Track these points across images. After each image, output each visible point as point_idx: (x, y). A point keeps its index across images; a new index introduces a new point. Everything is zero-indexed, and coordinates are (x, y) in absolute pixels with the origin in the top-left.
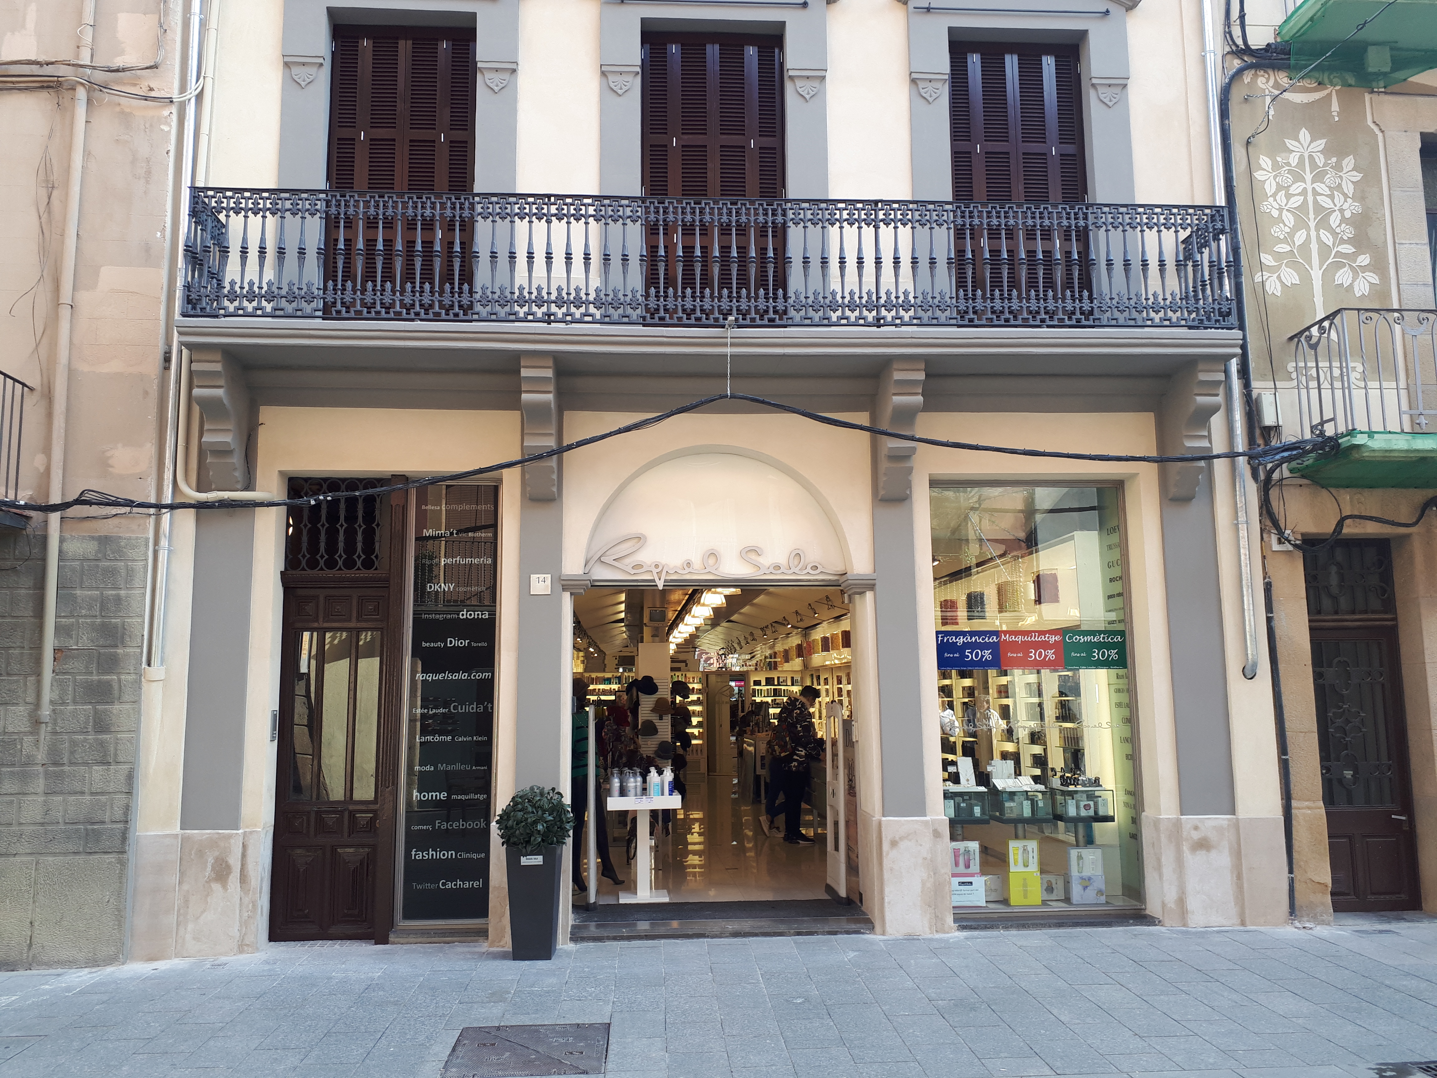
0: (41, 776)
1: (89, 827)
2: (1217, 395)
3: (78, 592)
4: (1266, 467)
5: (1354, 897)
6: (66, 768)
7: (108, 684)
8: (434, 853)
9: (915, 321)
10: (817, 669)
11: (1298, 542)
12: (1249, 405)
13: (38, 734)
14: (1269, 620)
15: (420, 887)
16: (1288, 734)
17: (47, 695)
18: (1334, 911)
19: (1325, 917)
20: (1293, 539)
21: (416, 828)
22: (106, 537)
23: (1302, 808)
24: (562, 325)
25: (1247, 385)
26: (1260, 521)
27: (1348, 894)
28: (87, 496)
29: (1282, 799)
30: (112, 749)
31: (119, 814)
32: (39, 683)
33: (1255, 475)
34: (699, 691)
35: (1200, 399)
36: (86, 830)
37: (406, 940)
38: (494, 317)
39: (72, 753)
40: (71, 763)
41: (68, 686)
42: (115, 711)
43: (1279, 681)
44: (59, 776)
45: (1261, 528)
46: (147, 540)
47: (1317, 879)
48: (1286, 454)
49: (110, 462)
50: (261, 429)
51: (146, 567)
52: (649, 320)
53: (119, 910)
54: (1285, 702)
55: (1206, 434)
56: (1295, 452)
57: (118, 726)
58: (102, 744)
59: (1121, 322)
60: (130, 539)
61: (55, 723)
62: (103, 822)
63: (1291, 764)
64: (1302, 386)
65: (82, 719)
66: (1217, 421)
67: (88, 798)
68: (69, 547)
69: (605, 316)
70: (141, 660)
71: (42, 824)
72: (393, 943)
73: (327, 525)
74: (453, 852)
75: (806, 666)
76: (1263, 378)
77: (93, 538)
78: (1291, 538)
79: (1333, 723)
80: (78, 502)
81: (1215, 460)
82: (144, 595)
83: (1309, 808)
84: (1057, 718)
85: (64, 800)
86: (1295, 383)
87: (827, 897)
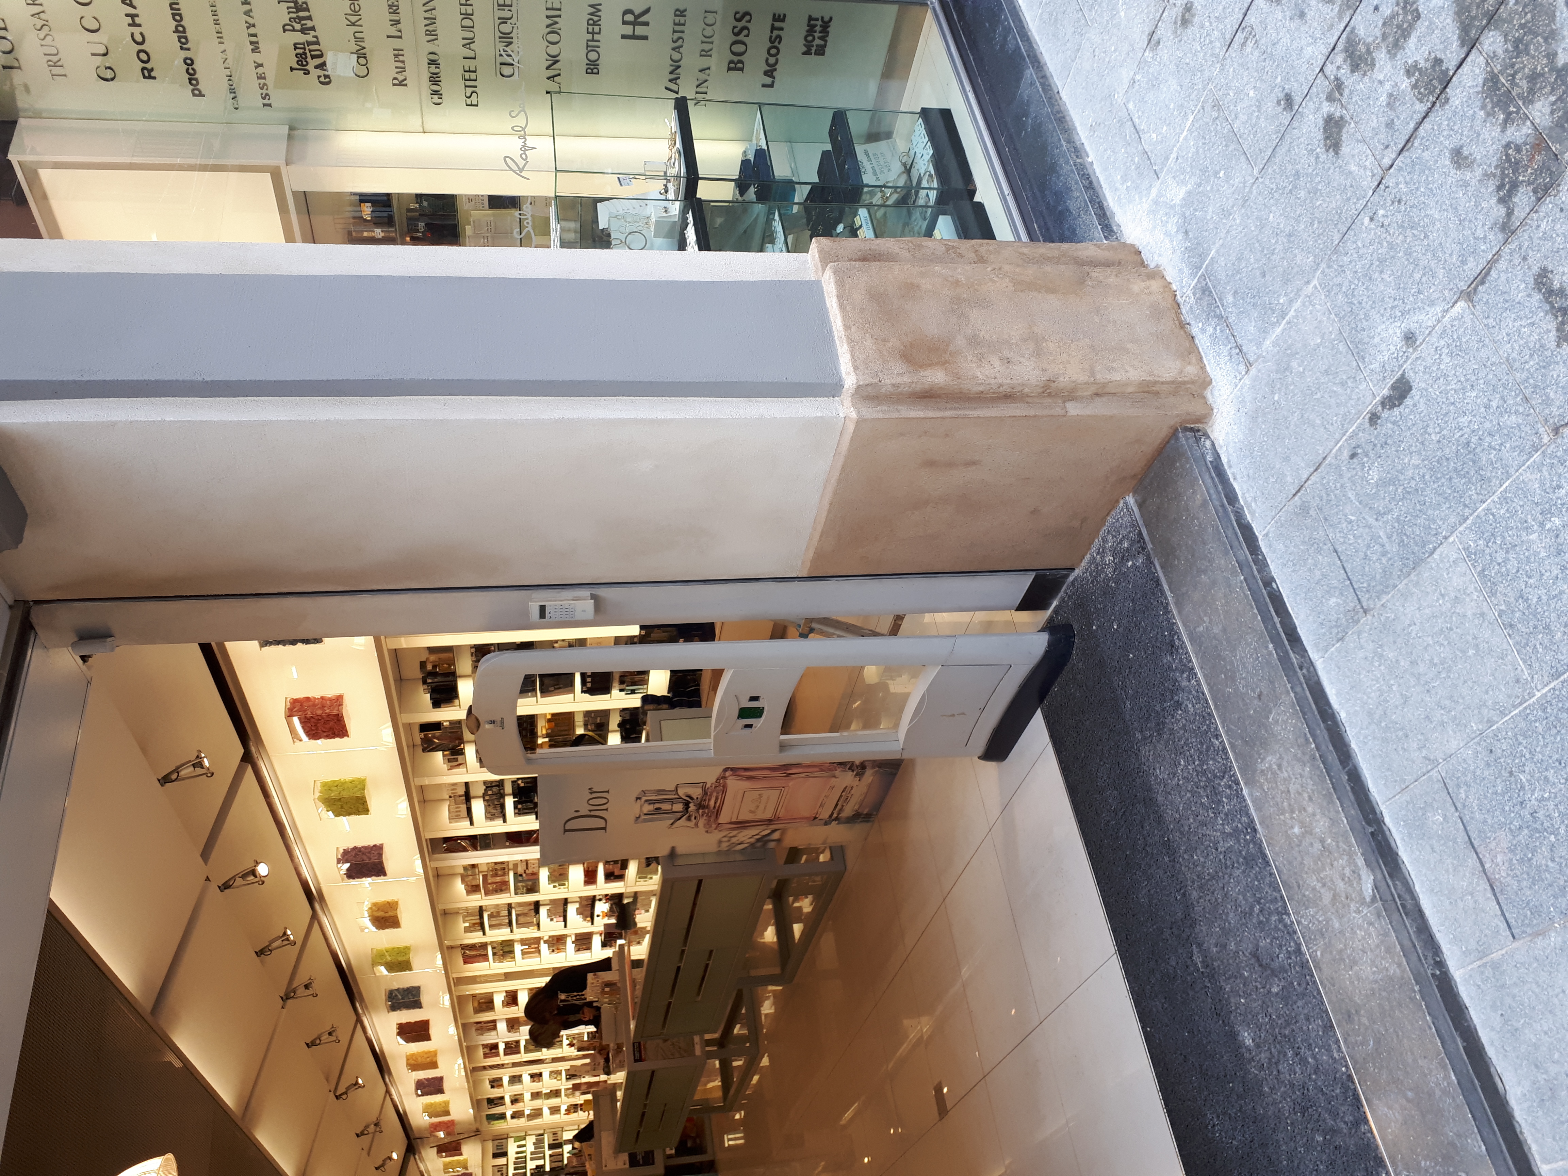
87: (1037, 725)
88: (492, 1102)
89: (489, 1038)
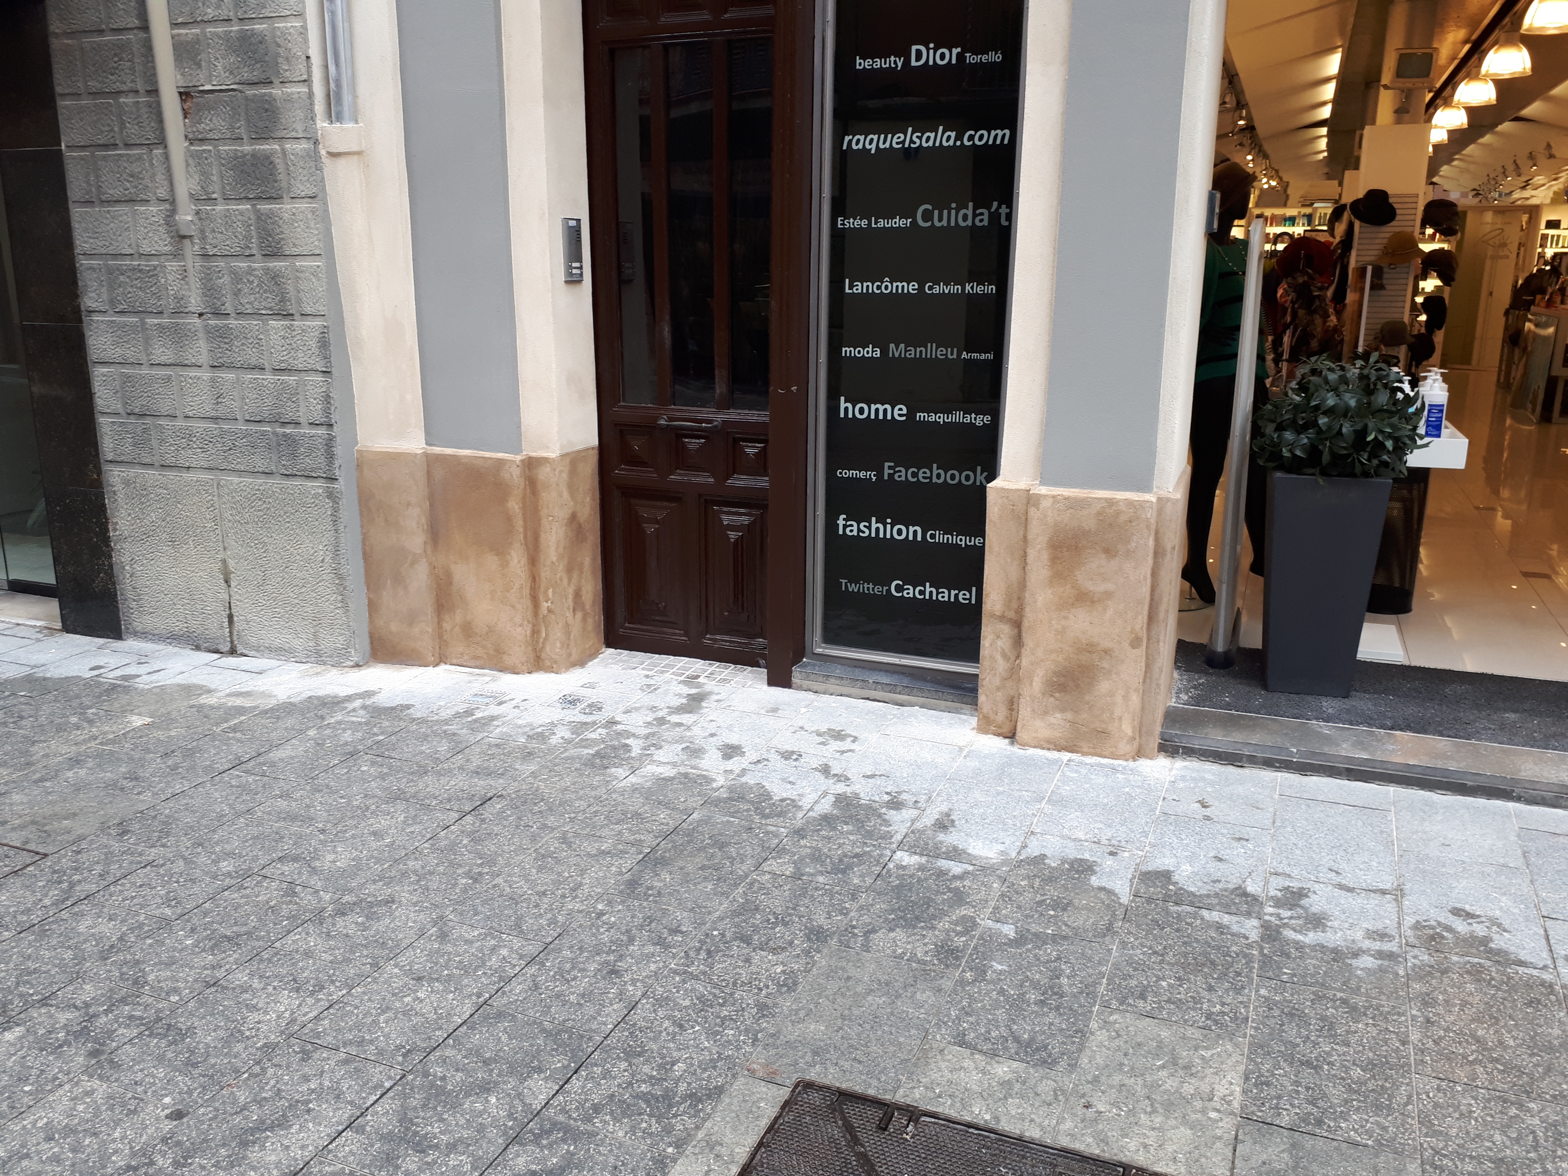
0: (201, 335)
1: (280, 430)
6: (233, 322)
7: (270, 161)
8: (881, 526)
13: (183, 257)
15: (853, 588)
17: (183, 182)
21: (847, 474)
30: (291, 289)
31: (317, 412)
32: (167, 161)
36: (275, 434)
37: (822, 687)
39: (236, 294)
40: (238, 314)
41: (211, 166)
42: (286, 216)
44: (225, 337)
53: (341, 577)
57: (294, 245)
58: (275, 277)
62: (297, 424)
65: (241, 230)
67: (271, 377)
70: (312, 110)
71: (215, 419)
72: (800, 691)
74: (920, 530)
85: (238, 379)
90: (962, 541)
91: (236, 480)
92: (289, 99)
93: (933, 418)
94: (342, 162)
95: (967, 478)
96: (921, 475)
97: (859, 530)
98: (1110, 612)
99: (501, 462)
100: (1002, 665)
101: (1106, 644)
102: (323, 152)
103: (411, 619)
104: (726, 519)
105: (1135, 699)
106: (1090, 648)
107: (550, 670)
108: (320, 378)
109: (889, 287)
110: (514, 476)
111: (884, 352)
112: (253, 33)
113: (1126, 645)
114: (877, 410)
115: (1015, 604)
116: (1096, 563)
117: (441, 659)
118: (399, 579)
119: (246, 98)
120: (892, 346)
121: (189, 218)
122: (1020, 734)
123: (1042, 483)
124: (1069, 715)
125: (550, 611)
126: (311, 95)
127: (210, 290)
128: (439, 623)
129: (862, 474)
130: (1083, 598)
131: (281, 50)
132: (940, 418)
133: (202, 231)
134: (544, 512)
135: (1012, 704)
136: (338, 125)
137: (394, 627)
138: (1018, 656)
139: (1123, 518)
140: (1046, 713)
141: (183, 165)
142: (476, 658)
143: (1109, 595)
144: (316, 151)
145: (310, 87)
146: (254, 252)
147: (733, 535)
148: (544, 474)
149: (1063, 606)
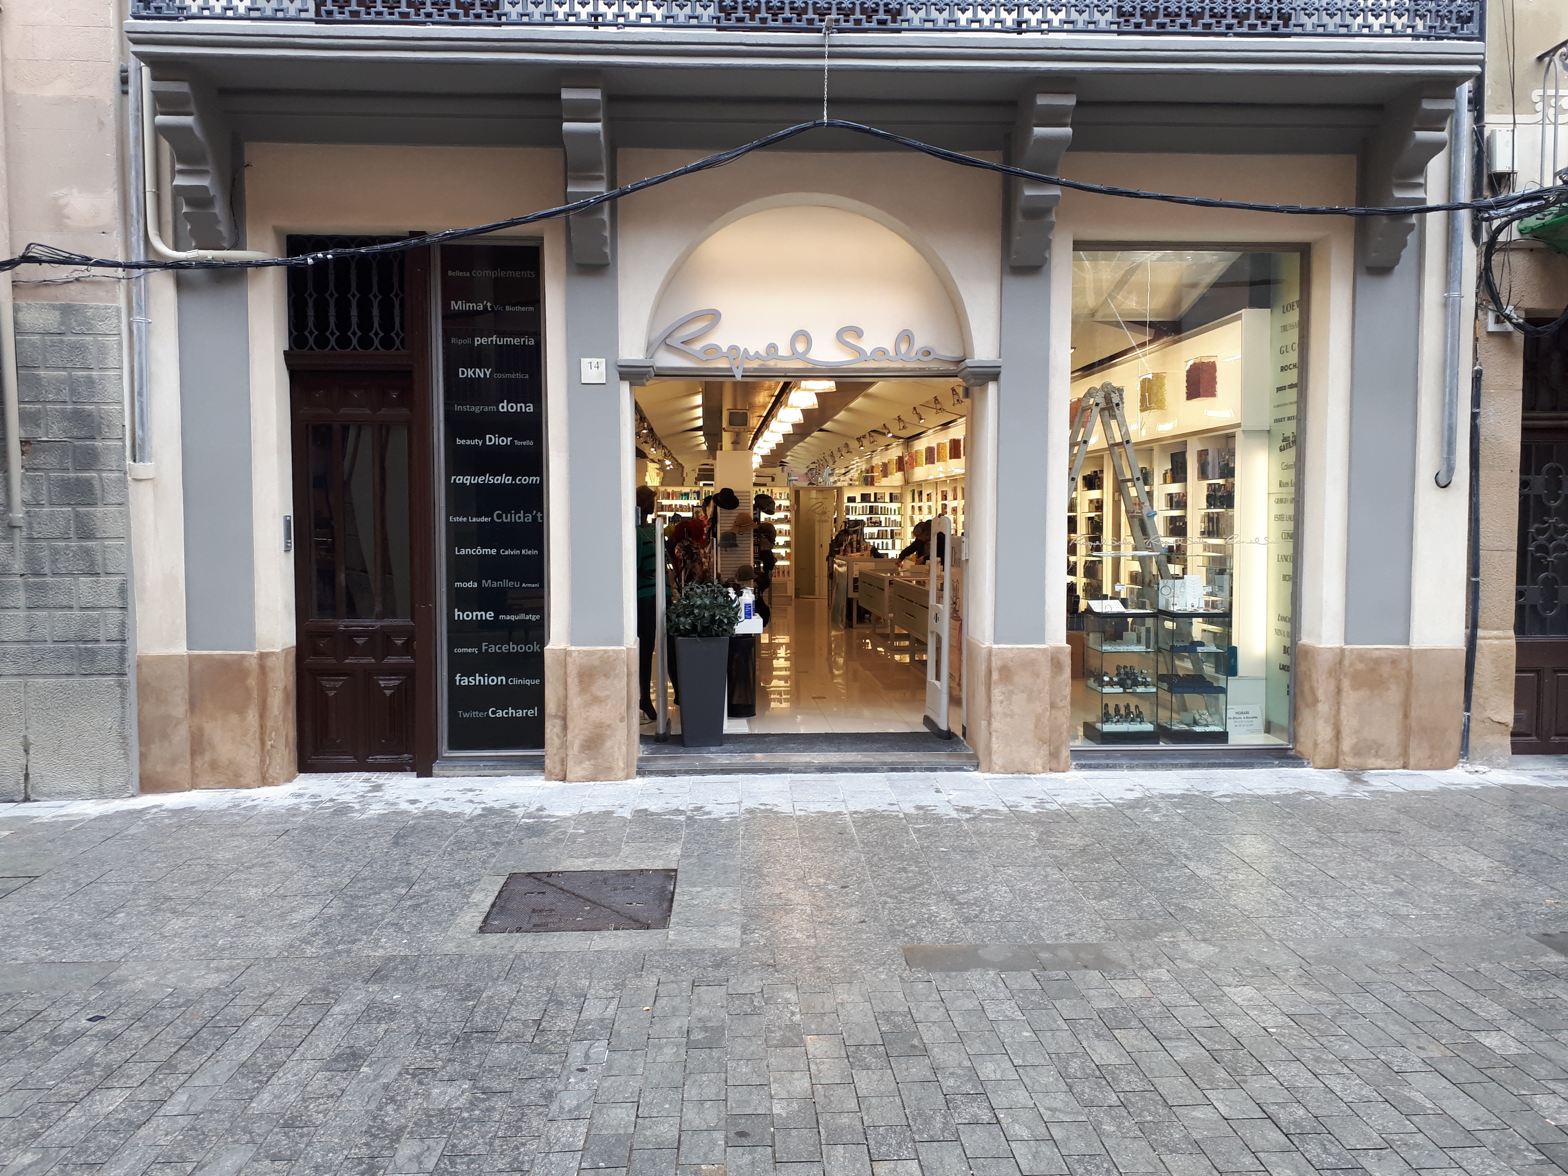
0: (21, 588)
1: (82, 646)
2: (1442, 130)
3: (42, 373)
4: (1491, 225)
5: (1534, 738)
6: (49, 579)
7: (88, 483)
8: (482, 678)
9: (1066, 26)
10: (920, 484)
11: (1521, 321)
12: (1479, 145)
13: (12, 539)
14: (1474, 416)
15: (466, 715)
16: (1482, 553)
17: (18, 494)
18: (1513, 753)
19: (1501, 760)
20: (1515, 316)
21: (460, 650)
22: (70, 306)
23: (1489, 638)
24: (613, 29)
25: (1479, 118)
26: (1477, 294)
27: (1529, 735)
28: (35, 252)
29: (1467, 627)
30: (99, 558)
31: (114, 633)
32: (7, 481)
33: (1476, 237)
34: (787, 509)
35: (1421, 135)
36: (79, 649)
37: (452, 773)
38: (525, 19)
39: (54, 562)
40: (55, 574)
41: (41, 484)
42: (99, 515)
43: (1478, 489)
44: (42, 588)
45: (1476, 303)
46: (118, 310)
47: (1497, 718)
48: (1523, 206)
49: (65, 211)
50: (247, 172)
51: (120, 344)
52: (724, 23)
53: (125, 738)
54: (1482, 515)
55: (1422, 181)
56: (1535, 204)
57: (104, 532)
58: (87, 552)
59: (1331, 29)
60: (97, 308)
61: (30, 527)
62: (97, 641)
63: (1481, 588)
64: (1547, 121)
65: (62, 522)
66: (1436, 166)
67: (78, 613)
68: (24, 317)
69: (667, 17)
70: (124, 455)
72: (438, 776)
73: (336, 295)
74: (504, 678)
75: (907, 482)
76: (1499, 109)
77: (54, 307)
78: (1514, 315)
79: (1534, 540)
80: (26, 259)
81: (1429, 215)
82: (121, 378)
83: (1497, 638)
84: (1203, 533)
85: (50, 615)
86: (1539, 116)
87: (925, 730)
88: (921, 493)
89: (950, 496)
90: (528, 682)
91: (42, 681)
92: (107, 448)
93: (508, 618)
94: (142, 484)
95: (529, 648)
96: (503, 648)
97: (469, 682)
98: (609, 705)
99: (243, 657)
100: (557, 742)
101: (609, 722)
102: (129, 478)
103: (173, 762)
104: (382, 683)
105: (624, 748)
106: (600, 725)
107: (272, 784)
108: (118, 612)
109: (480, 551)
110: (254, 664)
111: (480, 584)
112: (84, 410)
113: (618, 721)
114: (477, 615)
115: (562, 708)
116: (600, 682)
117: (193, 786)
118: (165, 736)
119: (75, 446)
120: (484, 581)
121: (21, 515)
122: (569, 777)
123: (572, 645)
124: (592, 762)
125: (272, 746)
126: (124, 447)
127: (32, 559)
128: (192, 763)
129: (470, 650)
130: (596, 700)
131: (103, 421)
132: (513, 618)
133: (30, 524)
134: (270, 685)
135: (563, 762)
136: (141, 464)
137: (159, 768)
138: (566, 735)
139: (612, 659)
140: (581, 762)
141: (20, 483)
142: (219, 782)
143: (608, 697)
144: (125, 478)
145: (124, 442)
146: (71, 536)
147: (388, 692)
148: (270, 662)
149: (587, 705)
